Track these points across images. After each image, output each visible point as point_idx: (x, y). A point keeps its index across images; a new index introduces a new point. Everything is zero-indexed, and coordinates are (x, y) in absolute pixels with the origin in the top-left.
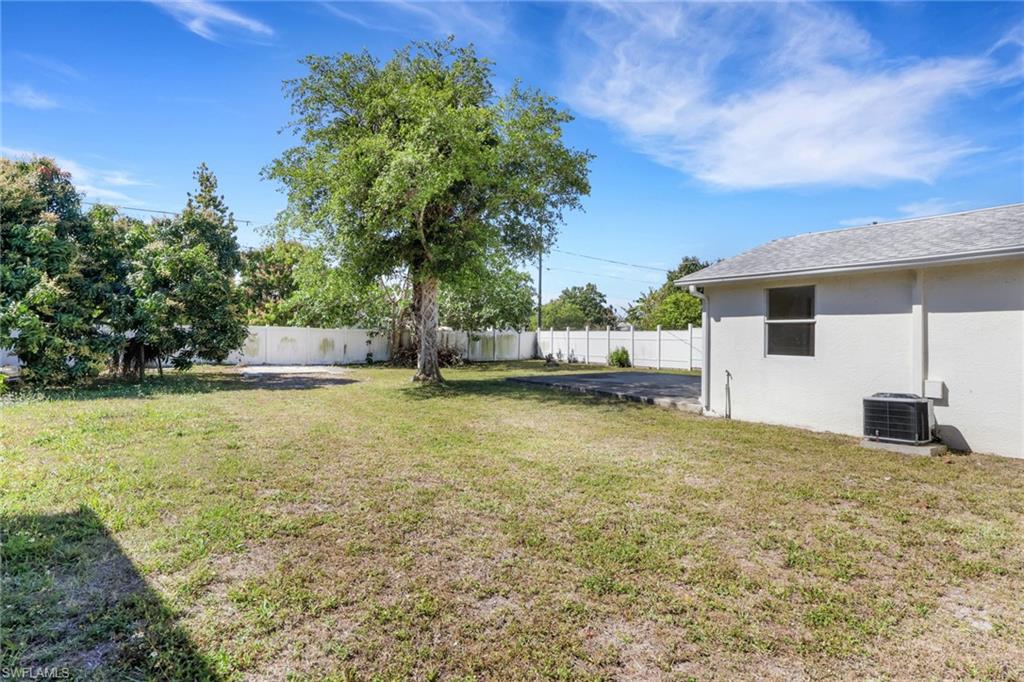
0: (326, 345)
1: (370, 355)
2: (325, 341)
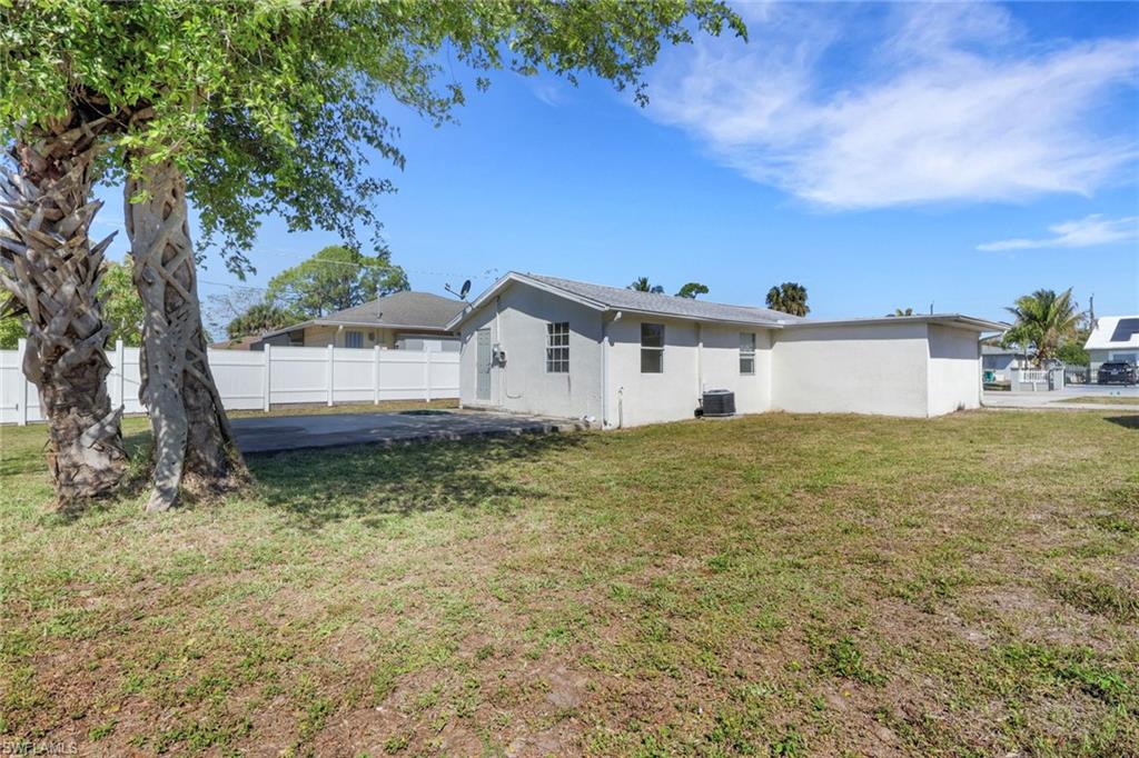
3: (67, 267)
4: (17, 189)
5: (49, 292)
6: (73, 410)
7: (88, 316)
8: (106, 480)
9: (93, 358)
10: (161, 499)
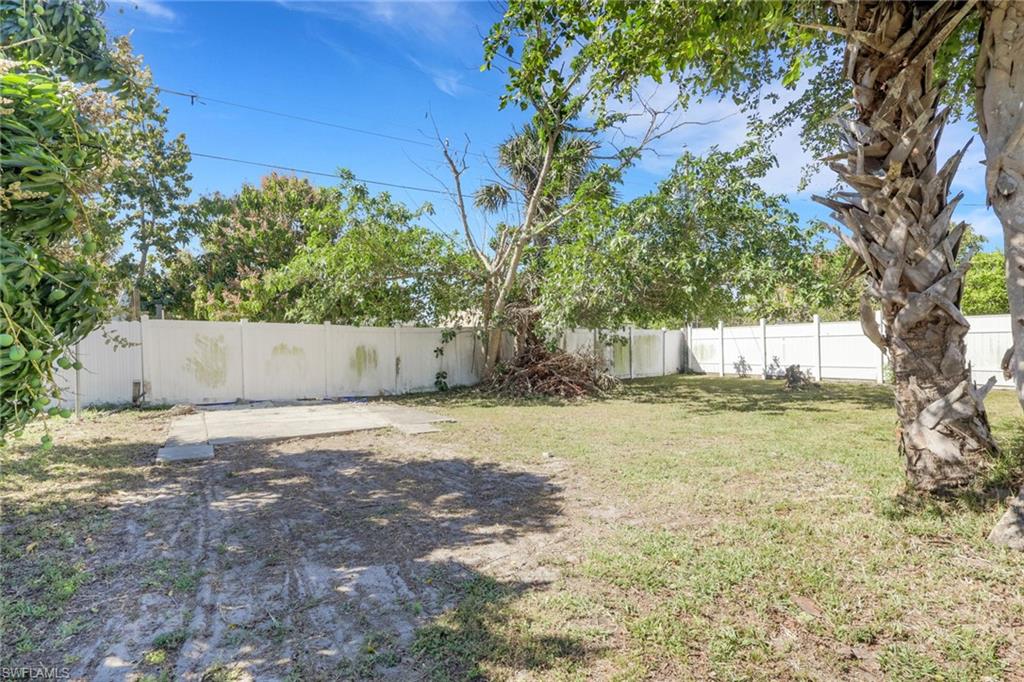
0: (363, 358)
1: (441, 375)
2: (361, 351)
3: (894, 207)
4: (854, 135)
5: (880, 241)
6: (912, 379)
7: (928, 261)
8: (954, 475)
9: (935, 314)
10: (1014, 528)
